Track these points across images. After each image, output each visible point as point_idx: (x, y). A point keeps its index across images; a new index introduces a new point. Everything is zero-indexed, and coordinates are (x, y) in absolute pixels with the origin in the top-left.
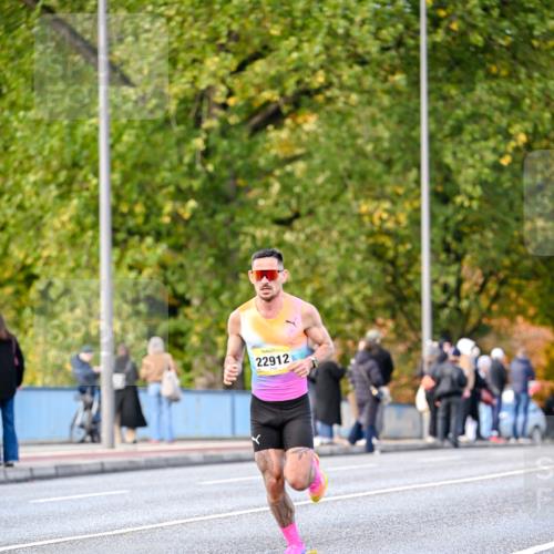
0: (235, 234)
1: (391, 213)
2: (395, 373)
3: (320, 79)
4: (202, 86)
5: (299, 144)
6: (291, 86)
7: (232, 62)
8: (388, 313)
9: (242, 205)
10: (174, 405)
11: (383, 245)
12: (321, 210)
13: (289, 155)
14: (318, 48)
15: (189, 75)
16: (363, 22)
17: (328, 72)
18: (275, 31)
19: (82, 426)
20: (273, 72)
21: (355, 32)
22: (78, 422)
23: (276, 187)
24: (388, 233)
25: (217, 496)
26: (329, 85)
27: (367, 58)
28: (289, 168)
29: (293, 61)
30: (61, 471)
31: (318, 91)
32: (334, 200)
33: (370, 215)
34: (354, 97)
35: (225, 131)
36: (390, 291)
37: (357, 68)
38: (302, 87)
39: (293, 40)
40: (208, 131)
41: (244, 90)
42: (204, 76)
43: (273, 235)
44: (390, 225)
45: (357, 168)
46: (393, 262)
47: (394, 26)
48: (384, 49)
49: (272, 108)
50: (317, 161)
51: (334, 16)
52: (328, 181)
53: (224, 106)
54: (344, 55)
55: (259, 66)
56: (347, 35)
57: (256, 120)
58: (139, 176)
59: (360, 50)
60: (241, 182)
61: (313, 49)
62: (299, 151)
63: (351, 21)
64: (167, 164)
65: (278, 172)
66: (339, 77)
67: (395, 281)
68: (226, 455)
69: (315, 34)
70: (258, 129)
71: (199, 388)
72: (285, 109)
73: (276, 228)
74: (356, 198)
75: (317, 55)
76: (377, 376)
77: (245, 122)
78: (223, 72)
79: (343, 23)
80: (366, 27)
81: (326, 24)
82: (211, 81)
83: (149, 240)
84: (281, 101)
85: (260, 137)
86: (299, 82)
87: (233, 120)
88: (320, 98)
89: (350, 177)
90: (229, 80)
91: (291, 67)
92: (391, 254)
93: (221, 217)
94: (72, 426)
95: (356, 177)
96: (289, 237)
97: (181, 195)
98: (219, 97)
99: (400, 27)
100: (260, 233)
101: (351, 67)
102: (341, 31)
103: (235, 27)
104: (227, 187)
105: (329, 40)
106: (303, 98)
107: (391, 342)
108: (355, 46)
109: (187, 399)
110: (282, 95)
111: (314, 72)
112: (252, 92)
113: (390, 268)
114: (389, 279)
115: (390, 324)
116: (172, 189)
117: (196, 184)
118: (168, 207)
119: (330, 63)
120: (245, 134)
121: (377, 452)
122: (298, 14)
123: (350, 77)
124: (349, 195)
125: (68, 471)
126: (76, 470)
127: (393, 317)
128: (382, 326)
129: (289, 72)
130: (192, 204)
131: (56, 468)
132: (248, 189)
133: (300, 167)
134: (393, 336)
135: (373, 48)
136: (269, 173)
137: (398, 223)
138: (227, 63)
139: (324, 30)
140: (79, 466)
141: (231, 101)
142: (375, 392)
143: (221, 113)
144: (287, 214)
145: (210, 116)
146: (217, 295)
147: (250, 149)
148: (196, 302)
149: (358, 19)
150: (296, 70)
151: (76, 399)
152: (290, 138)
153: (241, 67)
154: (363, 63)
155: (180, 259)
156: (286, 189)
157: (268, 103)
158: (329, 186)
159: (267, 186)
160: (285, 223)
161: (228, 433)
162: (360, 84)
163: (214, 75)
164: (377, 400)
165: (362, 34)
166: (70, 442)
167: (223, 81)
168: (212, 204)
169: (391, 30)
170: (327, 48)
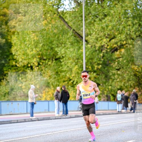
0: (109, 72)
1: (138, 68)
2: (139, 98)
3: (125, 42)
4: (103, 44)
5: (121, 55)
6: (119, 44)
7: (108, 40)
8: (137, 87)
9: (110, 66)
10: (98, 104)
11: (136, 74)
12: (125, 67)
13: (119, 57)
14: (124, 36)
15: (100, 42)
16: (133, 32)
17: (126, 41)
18: (116, 34)
19: (80, 108)
20: (116, 41)
21: (131, 33)
22: (79, 107)
23: (116, 63)
24: (138, 72)
25: (105, 121)
26: (126, 44)
27: (134, 38)
28: (119, 59)
29: (120, 39)
30: (76, 116)
31: (124, 45)
32: (127, 65)
33: (134, 68)
34: (131, 46)
35: (107, 52)
36: (138, 83)
37: (132, 40)
38: (121, 44)
39: (120, 35)
40: (103, 53)
41: (110, 45)
42: (103, 42)
43: (116, 72)
44: (138, 70)
45: (132, 59)
46: (138, 77)
47: (138, 32)
48: (137, 37)
49: (116, 48)
50: (124, 58)
51: (127, 31)
52: (126, 62)
53: (107, 48)
54: (129, 38)
55: (113, 40)
56: (130, 34)
57: (113, 50)
58: (90, 60)
59: (132, 37)
60: (110, 62)
61: (123, 37)
62: (121, 56)
63: (130, 31)
64: (96, 58)
65: (117, 60)
66: (128, 42)
67: (139, 80)
68: (107, 113)
69: (124, 34)
70: (113, 52)
71: (102, 101)
72: (118, 48)
73: (116, 71)
74: (131, 65)
75: (124, 38)
76: (135, 98)
77: (111, 51)
78: (106, 42)
79: (129, 32)
80: (134, 33)
81: (126, 32)
82: (104, 43)
83: (92, 73)
84: (117, 47)
85: (113, 54)
86: (121, 43)
87: (109, 50)
88: (125, 46)
89: (130, 61)
90: (108, 43)
91: (119, 40)
92: (138, 75)
93: (106, 69)
94: (78, 108)
95: (131, 61)
96: (119, 72)
97: (98, 64)
98: (106, 47)
99: (140, 32)
100: (114, 72)
101: (130, 40)
102: (128, 33)
103: (109, 33)
104: (107, 63)
105: (126, 35)
106: (122, 46)
107: (138, 92)
108: (131, 36)
109: (100, 103)
110: (118, 45)
111: (123, 41)
112: (112, 45)
113: (138, 78)
114: (138, 80)
115: (138, 89)
116: (96, 63)
117: (101, 62)
118: (96, 67)
119: (126, 39)
120: (110, 53)
121: (135, 113)
122: (120, 30)
123: (130, 42)
124: (130, 64)
125: (77, 116)
126: (79, 116)
127: (138, 87)
128: (136, 89)
129: (119, 41)
130: (100, 66)
131: (75, 116)
132: (111, 64)
133: (121, 59)
134: (138, 91)
135: (135, 36)
136: (115, 60)
137: (139, 70)
138: (107, 40)
139: (125, 33)
140: (79, 115)
141: (108, 47)
142: (135, 101)
143: (106, 49)
144: (119, 68)
145: (104, 50)
146: (105, 83)
147: (111, 56)
148: (101, 84)
149: (132, 31)
150: (120, 41)
151: (79, 103)
152: (119, 54)
153: (110, 40)
154: (133, 39)
155: (98, 76)
156: (118, 63)
157: (115, 47)
158: (126, 63)
159: (115, 63)
160: (118, 70)
161: (108, 109)
162: (132, 43)
163: (105, 42)
164: (135, 103)
165: (133, 34)
166: (78, 111)
167: (106, 43)
168: (104, 66)
169: (138, 33)
170: (126, 36)
